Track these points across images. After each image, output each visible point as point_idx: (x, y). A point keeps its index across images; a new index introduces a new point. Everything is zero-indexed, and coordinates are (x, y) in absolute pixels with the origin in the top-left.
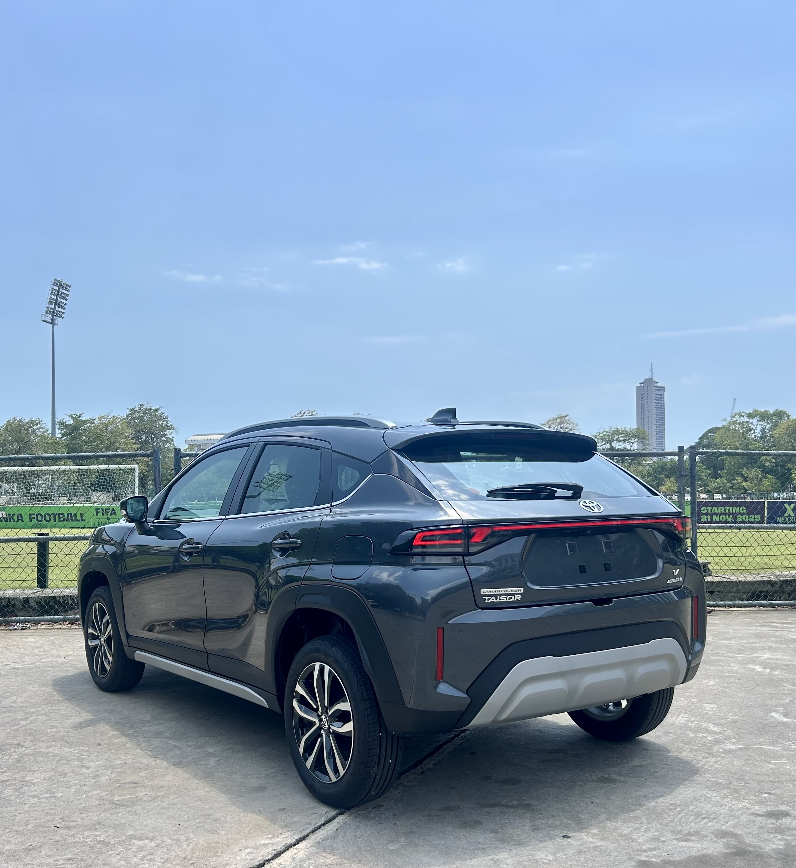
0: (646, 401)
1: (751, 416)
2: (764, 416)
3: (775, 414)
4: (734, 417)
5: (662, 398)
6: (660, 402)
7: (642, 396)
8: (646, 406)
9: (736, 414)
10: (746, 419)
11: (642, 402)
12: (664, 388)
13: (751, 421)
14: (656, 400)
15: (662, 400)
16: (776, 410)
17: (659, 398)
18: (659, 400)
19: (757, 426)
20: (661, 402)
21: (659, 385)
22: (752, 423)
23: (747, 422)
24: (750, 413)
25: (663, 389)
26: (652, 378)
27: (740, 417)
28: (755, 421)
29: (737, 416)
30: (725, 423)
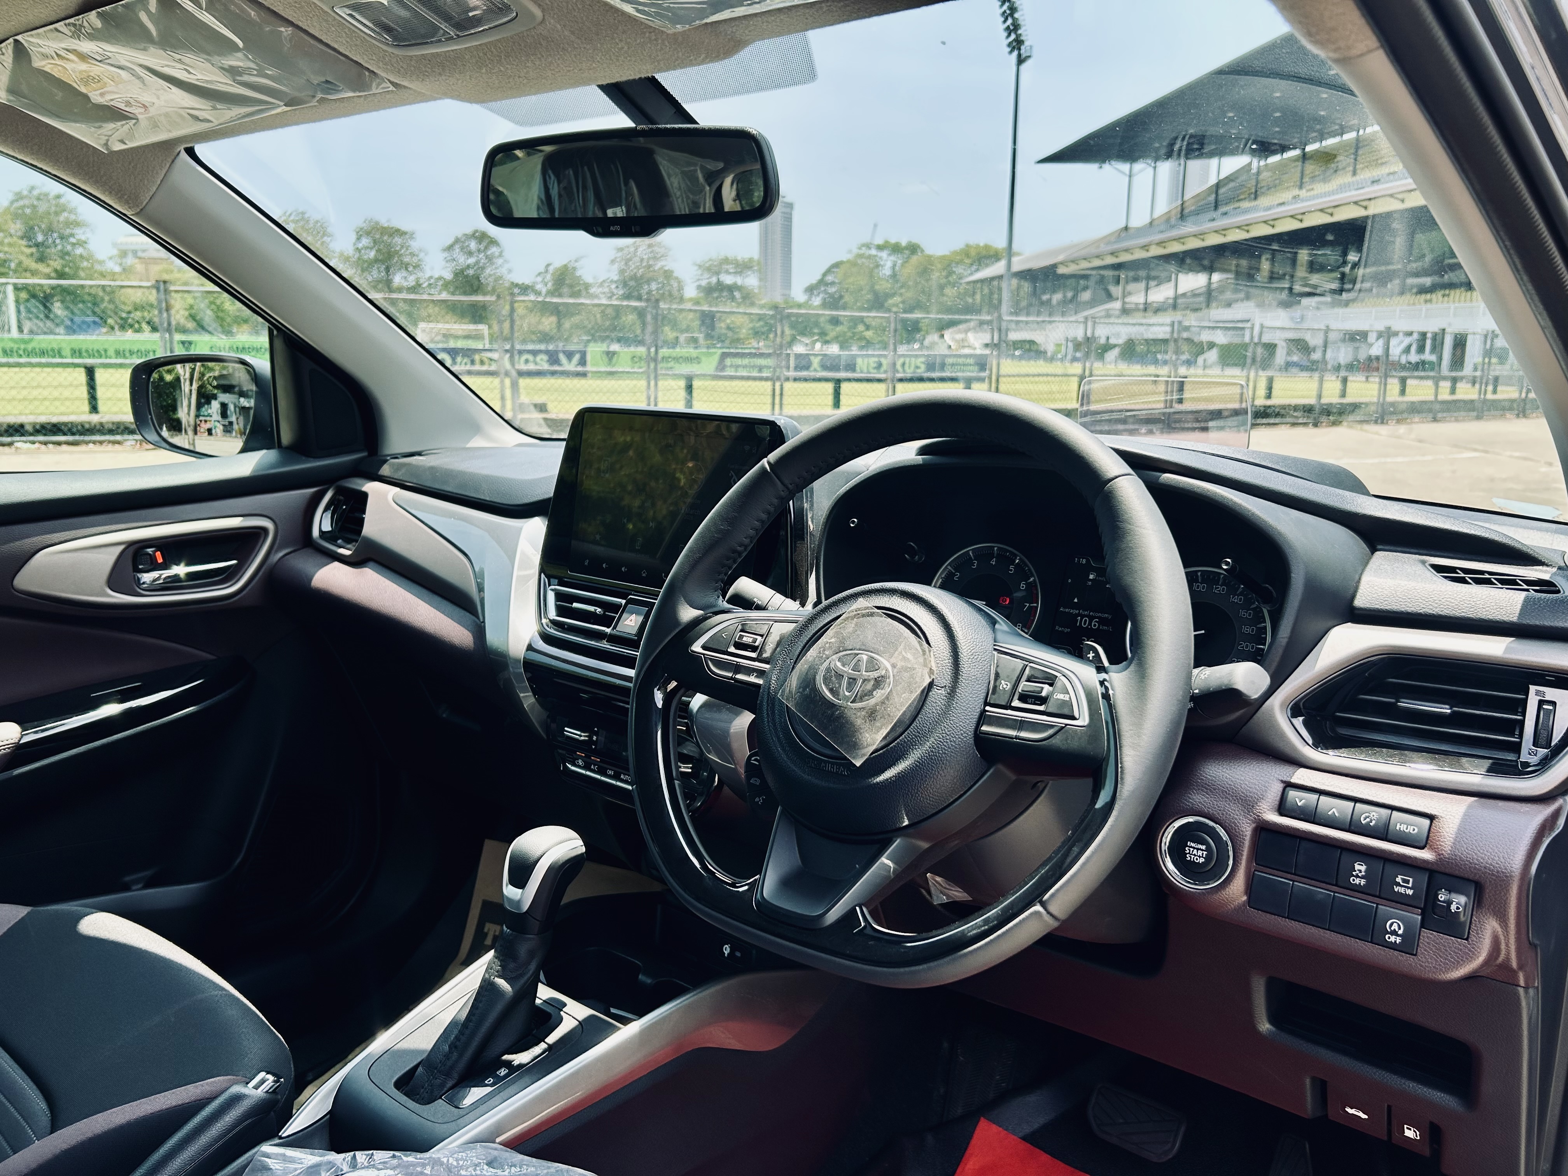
2: (896, 249)
3: (906, 248)
4: (861, 249)
8: (770, 228)
10: (873, 252)
13: (881, 254)
14: (782, 220)
16: (910, 241)
17: (785, 217)
18: (785, 221)
19: (887, 261)
20: (788, 223)
22: (881, 258)
23: (876, 256)
24: (880, 245)
27: (868, 249)
28: (884, 254)
29: (864, 248)
30: (850, 256)
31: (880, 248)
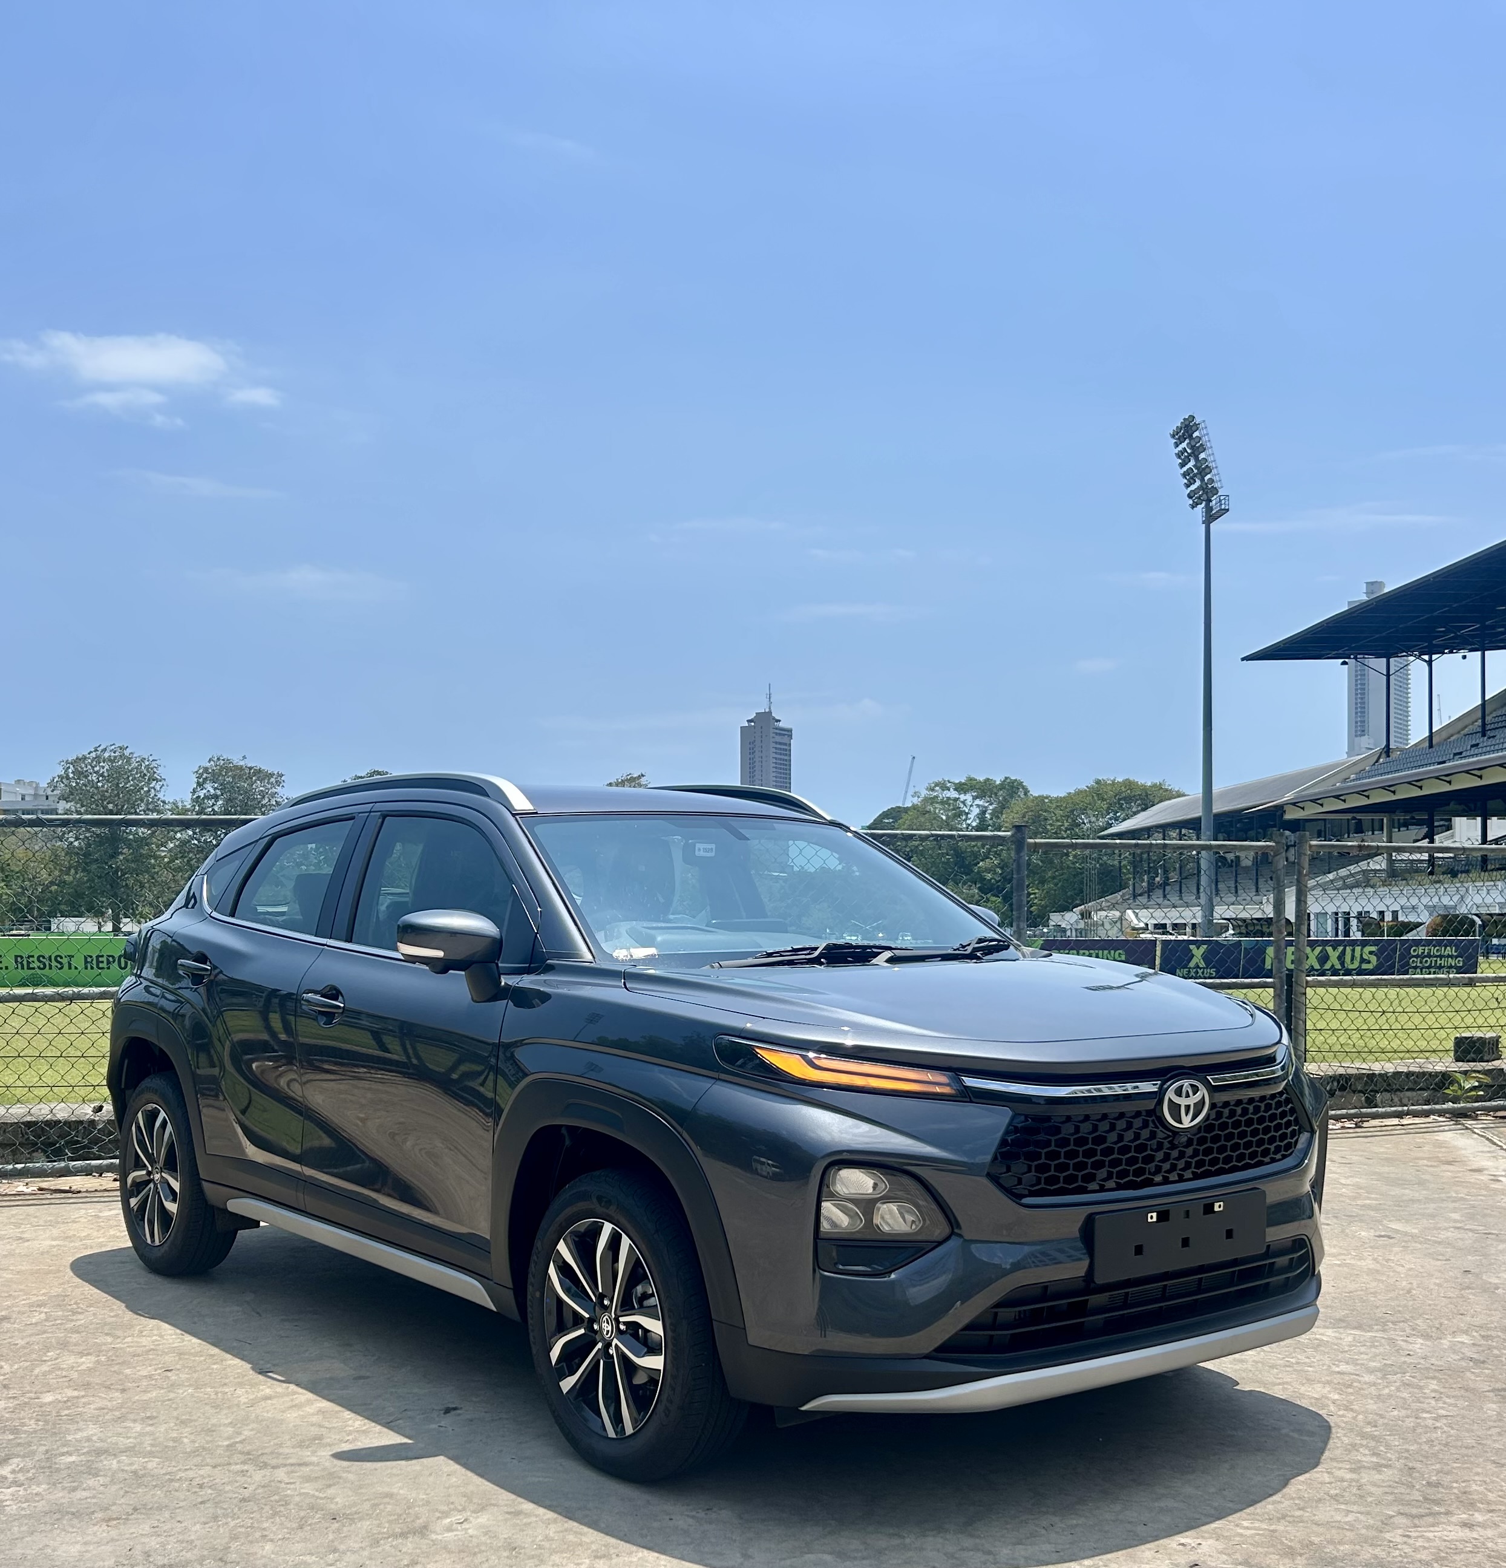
0: (757, 754)
1: (962, 789)
2: (984, 789)
3: (1002, 786)
4: (933, 790)
5: (786, 750)
6: (782, 757)
7: (752, 746)
8: (757, 764)
9: (937, 785)
10: (953, 794)
11: (752, 756)
12: (790, 731)
13: (962, 797)
14: (776, 753)
15: (786, 755)
16: (1006, 778)
17: (781, 749)
18: (781, 754)
19: (973, 807)
20: (786, 758)
21: (781, 724)
22: (964, 802)
23: (956, 800)
24: (961, 784)
25: (788, 733)
26: (770, 712)
27: (943, 790)
28: (968, 797)
29: (937, 788)
30: (916, 801)
31: (960, 788)
